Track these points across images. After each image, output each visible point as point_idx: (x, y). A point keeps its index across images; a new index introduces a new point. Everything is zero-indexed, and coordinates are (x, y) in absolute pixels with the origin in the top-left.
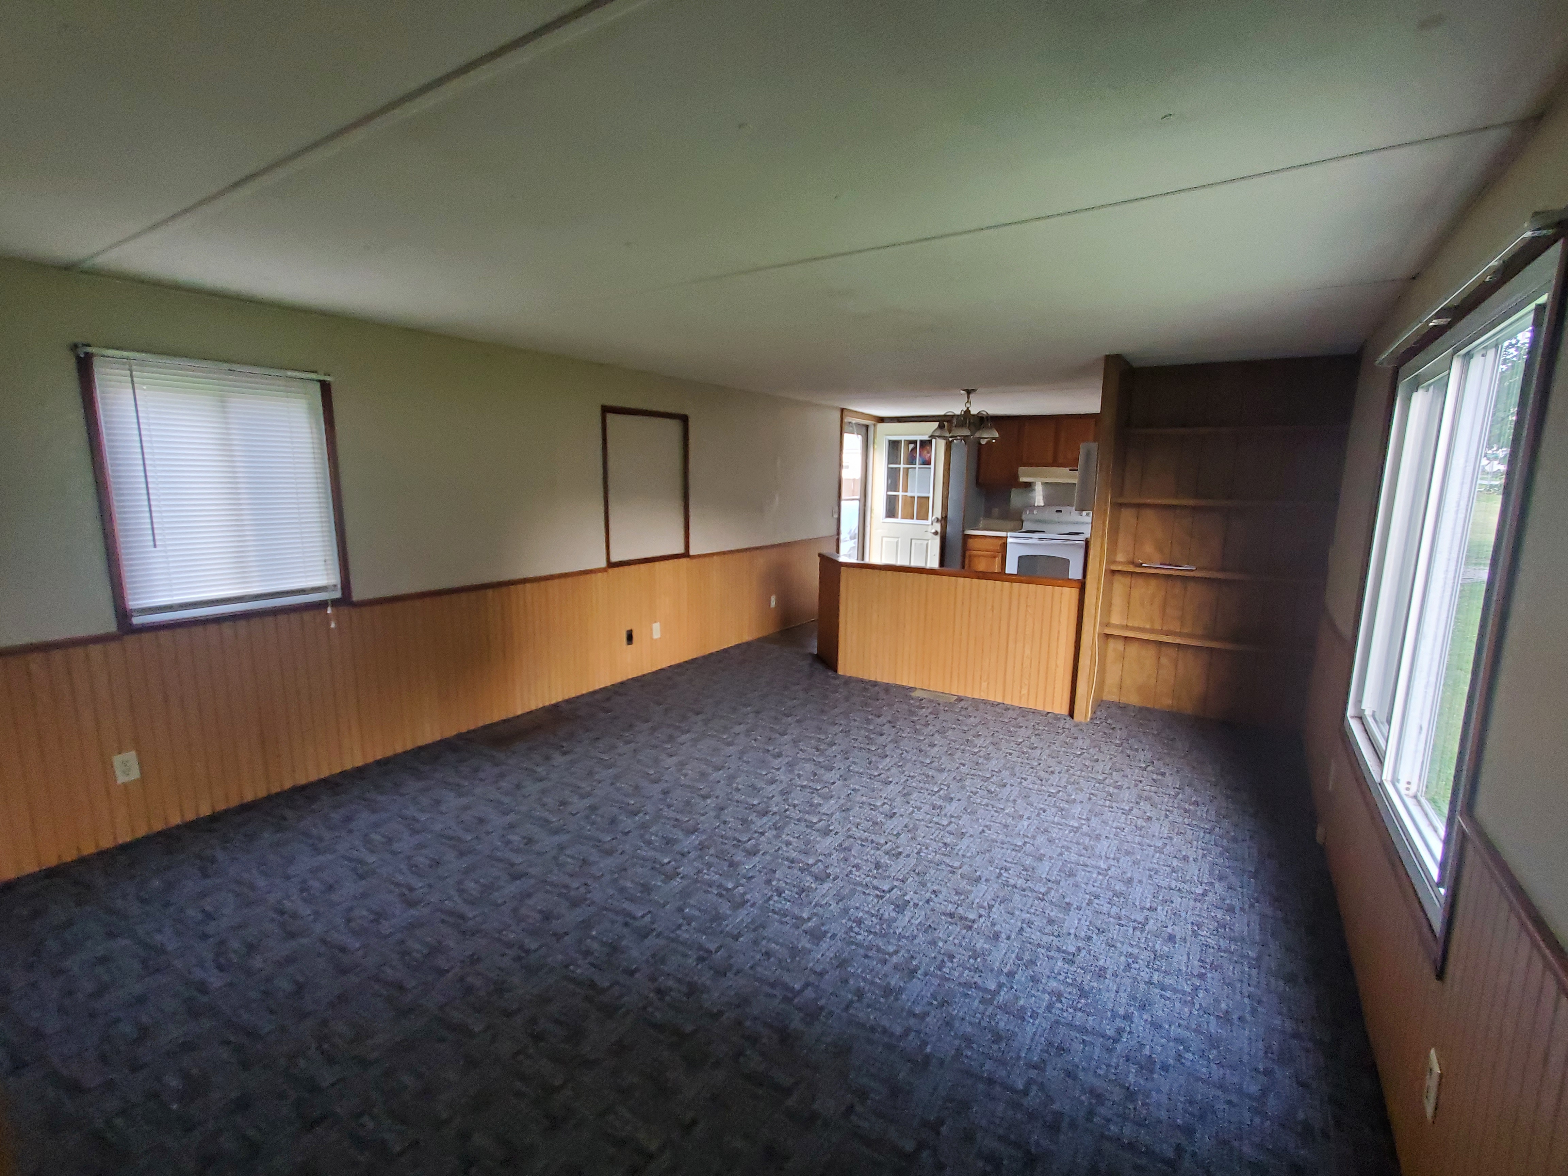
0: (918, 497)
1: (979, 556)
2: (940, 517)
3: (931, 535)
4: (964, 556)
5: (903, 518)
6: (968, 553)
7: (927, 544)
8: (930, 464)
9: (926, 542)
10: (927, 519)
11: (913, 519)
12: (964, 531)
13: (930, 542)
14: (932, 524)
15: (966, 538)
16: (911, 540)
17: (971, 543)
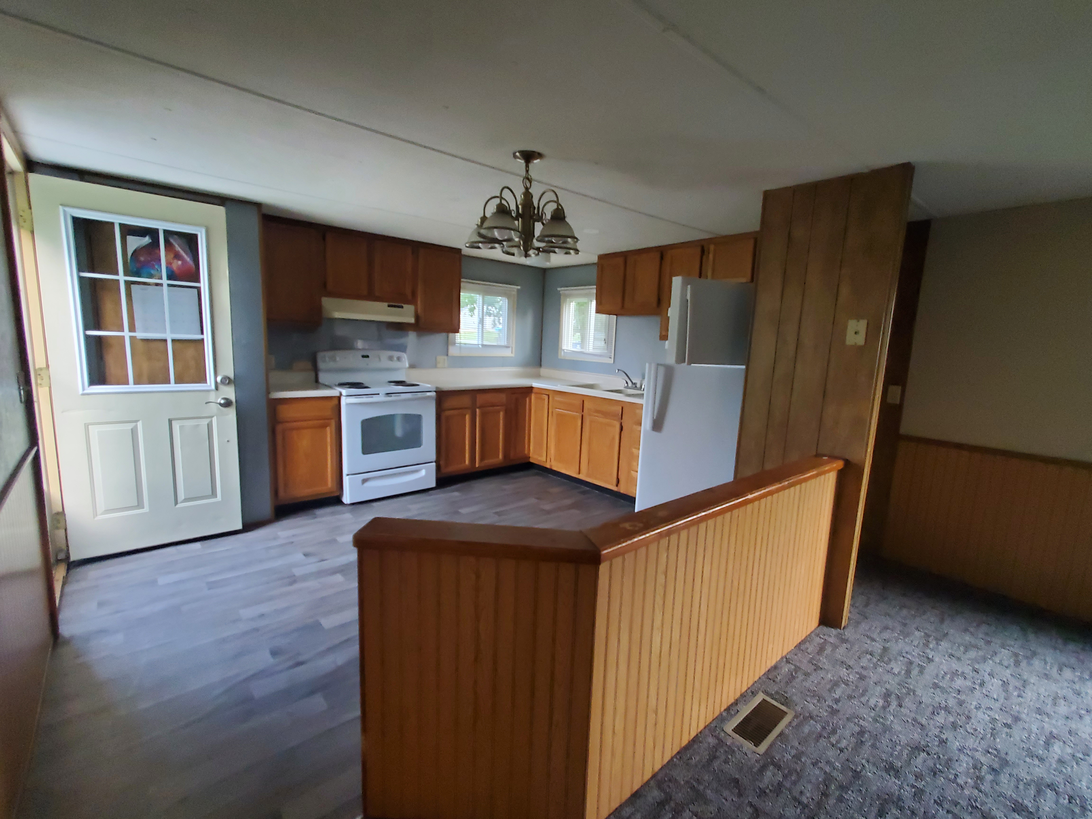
0: (173, 341)
1: (298, 429)
2: (232, 376)
3: (214, 408)
4: (273, 432)
5: (137, 382)
6: (279, 428)
7: (210, 427)
8: (196, 278)
9: (206, 422)
10: (203, 379)
11: (168, 382)
12: (268, 393)
13: (214, 420)
14: (217, 388)
15: (274, 405)
16: (170, 421)
17: (286, 412)
